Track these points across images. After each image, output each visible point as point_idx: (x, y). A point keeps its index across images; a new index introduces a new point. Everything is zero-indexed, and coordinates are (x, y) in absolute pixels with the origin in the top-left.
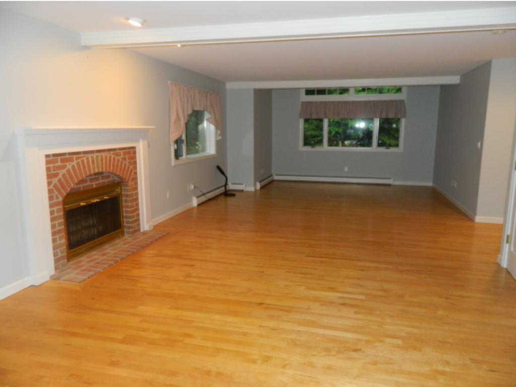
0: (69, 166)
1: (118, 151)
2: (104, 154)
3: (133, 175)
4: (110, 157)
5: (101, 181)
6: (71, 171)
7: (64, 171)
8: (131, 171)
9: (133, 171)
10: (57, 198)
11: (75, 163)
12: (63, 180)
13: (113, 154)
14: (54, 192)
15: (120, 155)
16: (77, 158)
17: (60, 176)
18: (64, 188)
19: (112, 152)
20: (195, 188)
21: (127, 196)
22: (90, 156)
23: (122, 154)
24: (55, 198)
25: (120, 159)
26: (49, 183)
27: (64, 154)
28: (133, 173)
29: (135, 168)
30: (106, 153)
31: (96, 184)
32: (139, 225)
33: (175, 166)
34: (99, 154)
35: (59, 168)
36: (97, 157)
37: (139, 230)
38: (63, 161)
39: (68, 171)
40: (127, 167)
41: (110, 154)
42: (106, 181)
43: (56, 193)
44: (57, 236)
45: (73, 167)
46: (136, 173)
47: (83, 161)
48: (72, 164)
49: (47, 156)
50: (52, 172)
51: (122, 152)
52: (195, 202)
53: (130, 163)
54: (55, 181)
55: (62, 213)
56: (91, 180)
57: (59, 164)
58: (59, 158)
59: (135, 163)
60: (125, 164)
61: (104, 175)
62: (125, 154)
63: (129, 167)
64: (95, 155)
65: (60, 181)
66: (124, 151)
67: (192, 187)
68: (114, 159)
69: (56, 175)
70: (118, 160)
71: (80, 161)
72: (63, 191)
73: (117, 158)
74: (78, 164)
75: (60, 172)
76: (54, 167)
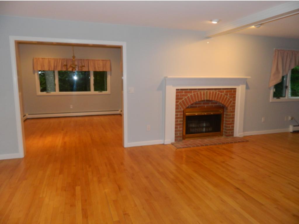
0: (189, 95)
1: (222, 90)
2: (211, 91)
3: (231, 104)
4: (216, 93)
5: (210, 105)
6: (190, 98)
7: (186, 97)
8: (231, 101)
9: (233, 102)
10: (180, 109)
11: (192, 94)
12: (185, 101)
13: (218, 91)
14: (179, 106)
15: (224, 92)
16: (194, 92)
17: (184, 99)
18: (185, 105)
19: (217, 90)
20: (292, 119)
21: (227, 115)
22: (202, 91)
23: (225, 92)
24: (179, 108)
25: (223, 95)
26: (177, 102)
27: (187, 89)
28: (232, 103)
29: (235, 100)
30: (213, 91)
31: (207, 106)
32: (233, 133)
33: (271, 102)
34: (209, 91)
35: (183, 95)
36: (207, 92)
37: (233, 135)
38: (185, 92)
39: (188, 97)
40: (227, 99)
41: (216, 91)
42: (214, 105)
43: (180, 106)
44: (179, 126)
45: (191, 96)
46: (234, 103)
47: (197, 94)
48: (191, 94)
49: (177, 90)
50: (179, 97)
51: (225, 90)
52: (291, 129)
53: (231, 97)
54: (180, 101)
55: (182, 116)
56: (204, 103)
57: (184, 93)
58: (184, 91)
59: (235, 97)
60: (227, 98)
61: (213, 102)
62: (227, 92)
63: (229, 99)
64: (205, 91)
65: (183, 101)
66: (226, 90)
67: (290, 118)
68: (219, 94)
69: (181, 99)
70: (222, 95)
71: (196, 93)
72: (184, 106)
73: (220, 94)
74: (194, 95)
75: (184, 97)
76: (180, 95)
